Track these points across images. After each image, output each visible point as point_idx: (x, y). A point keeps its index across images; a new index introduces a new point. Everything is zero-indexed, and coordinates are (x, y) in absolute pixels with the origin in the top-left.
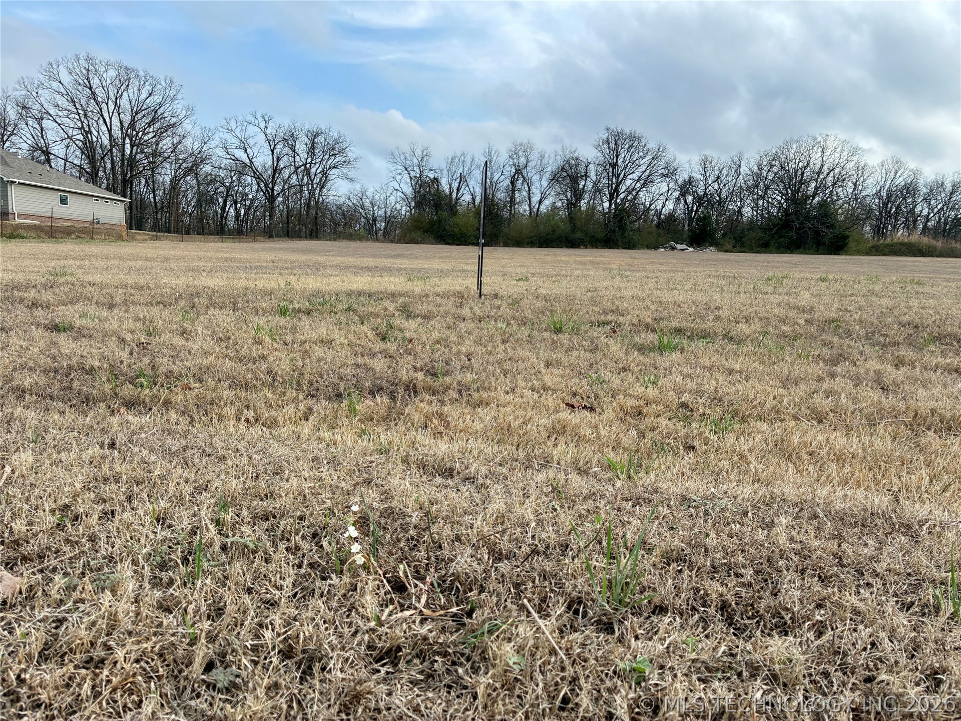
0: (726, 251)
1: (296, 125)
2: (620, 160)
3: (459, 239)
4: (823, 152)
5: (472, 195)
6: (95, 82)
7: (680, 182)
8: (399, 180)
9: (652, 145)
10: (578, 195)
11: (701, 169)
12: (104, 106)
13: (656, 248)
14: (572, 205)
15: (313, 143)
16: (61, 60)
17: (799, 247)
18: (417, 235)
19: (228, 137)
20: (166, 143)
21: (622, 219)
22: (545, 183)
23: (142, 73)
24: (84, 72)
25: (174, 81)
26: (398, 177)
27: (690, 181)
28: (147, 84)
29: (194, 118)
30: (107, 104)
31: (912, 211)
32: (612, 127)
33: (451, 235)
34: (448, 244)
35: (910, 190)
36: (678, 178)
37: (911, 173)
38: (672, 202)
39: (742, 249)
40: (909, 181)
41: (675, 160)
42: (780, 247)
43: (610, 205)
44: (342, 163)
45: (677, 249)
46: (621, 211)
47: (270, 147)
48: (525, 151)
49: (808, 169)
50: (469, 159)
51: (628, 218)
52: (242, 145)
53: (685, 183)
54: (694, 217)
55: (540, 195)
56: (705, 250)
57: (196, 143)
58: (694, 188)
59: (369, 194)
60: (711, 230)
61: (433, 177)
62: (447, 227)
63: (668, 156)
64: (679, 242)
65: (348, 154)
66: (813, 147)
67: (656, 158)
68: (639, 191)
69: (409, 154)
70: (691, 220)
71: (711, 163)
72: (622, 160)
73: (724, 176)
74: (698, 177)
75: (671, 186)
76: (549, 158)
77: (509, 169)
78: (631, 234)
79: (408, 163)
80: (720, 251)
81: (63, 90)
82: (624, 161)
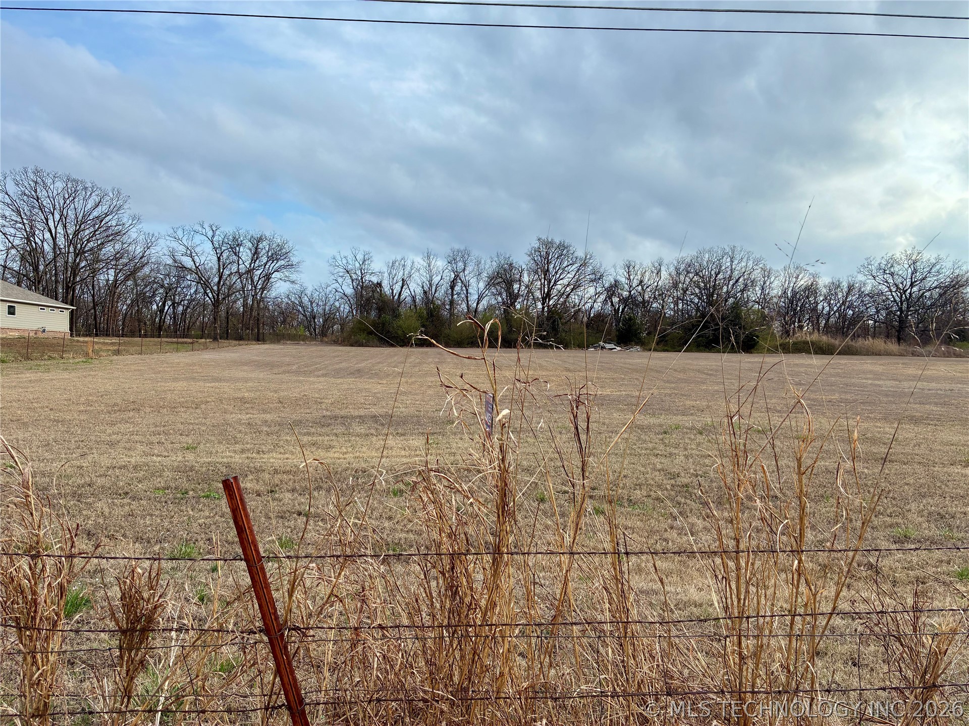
0: (651, 350)
1: (240, 231)
3: (402, 340)
4: (732, 262)
5: (414, 298)
6: (42, 194)
7: (607, 285)
8: (341, 283)
9: (580, 253)
10: (513, 297)
11: (625, 273)
12: (50, 217)
13: (587, 347)
14: (507, 307)
15: (256, 249)
16: (8, 172)
18: (362, 337)
19: (174, 245)
20: (109, 250)
21: (554, 321)
22: (482, 285)
23: (89, 185)
24: (33, 184)
25: (122, 192)
26: (340, 280)
27: (616, 284)
28: (93, 194)
29: (140, 226)
30: (53, 215)
31: (815, 309)
32: (544, 237)
33: (394, 337)
35: (811, 290)
36: (604, 282)
37: (811, 276)
38: (599, 304)
39: (666, 348)
40: (809, 284)
41: (601, 266)
42: (699, 346)
43: (543, 308)
44: (285, 267)
45: (605, 348)
46: (553, 314)
47: (217, 254)
48: (463, 257)
49: (720, 276)
50: (409, 263)
51: (560, 319)
52: (189, 252)
53: (611, 286)
54: (621, 317)
55: (477, 297)
56: (631, 349)
57: (138, 247)
58: (619, 290)
59: (309, 292)
60: (636, 330)
61: (376, 282)
62: (391, 329)
63: (594, 262)
64: (607, 341)
65: (291, 258)
66: (723, 257)
67: (584, 264)
68: (569, 294)
69: (350, 257)
70: (618, 321)
71: (634, 267)
72: (552, 266)
73: (647, 279)
74: (623, 280)
75: (599, 290)
76: (485, 264)
77: (448, 274)
78: (564, 334)
79: (350, 267)
80: (645, 350)
81: (8, 200)
82: (555, 268)
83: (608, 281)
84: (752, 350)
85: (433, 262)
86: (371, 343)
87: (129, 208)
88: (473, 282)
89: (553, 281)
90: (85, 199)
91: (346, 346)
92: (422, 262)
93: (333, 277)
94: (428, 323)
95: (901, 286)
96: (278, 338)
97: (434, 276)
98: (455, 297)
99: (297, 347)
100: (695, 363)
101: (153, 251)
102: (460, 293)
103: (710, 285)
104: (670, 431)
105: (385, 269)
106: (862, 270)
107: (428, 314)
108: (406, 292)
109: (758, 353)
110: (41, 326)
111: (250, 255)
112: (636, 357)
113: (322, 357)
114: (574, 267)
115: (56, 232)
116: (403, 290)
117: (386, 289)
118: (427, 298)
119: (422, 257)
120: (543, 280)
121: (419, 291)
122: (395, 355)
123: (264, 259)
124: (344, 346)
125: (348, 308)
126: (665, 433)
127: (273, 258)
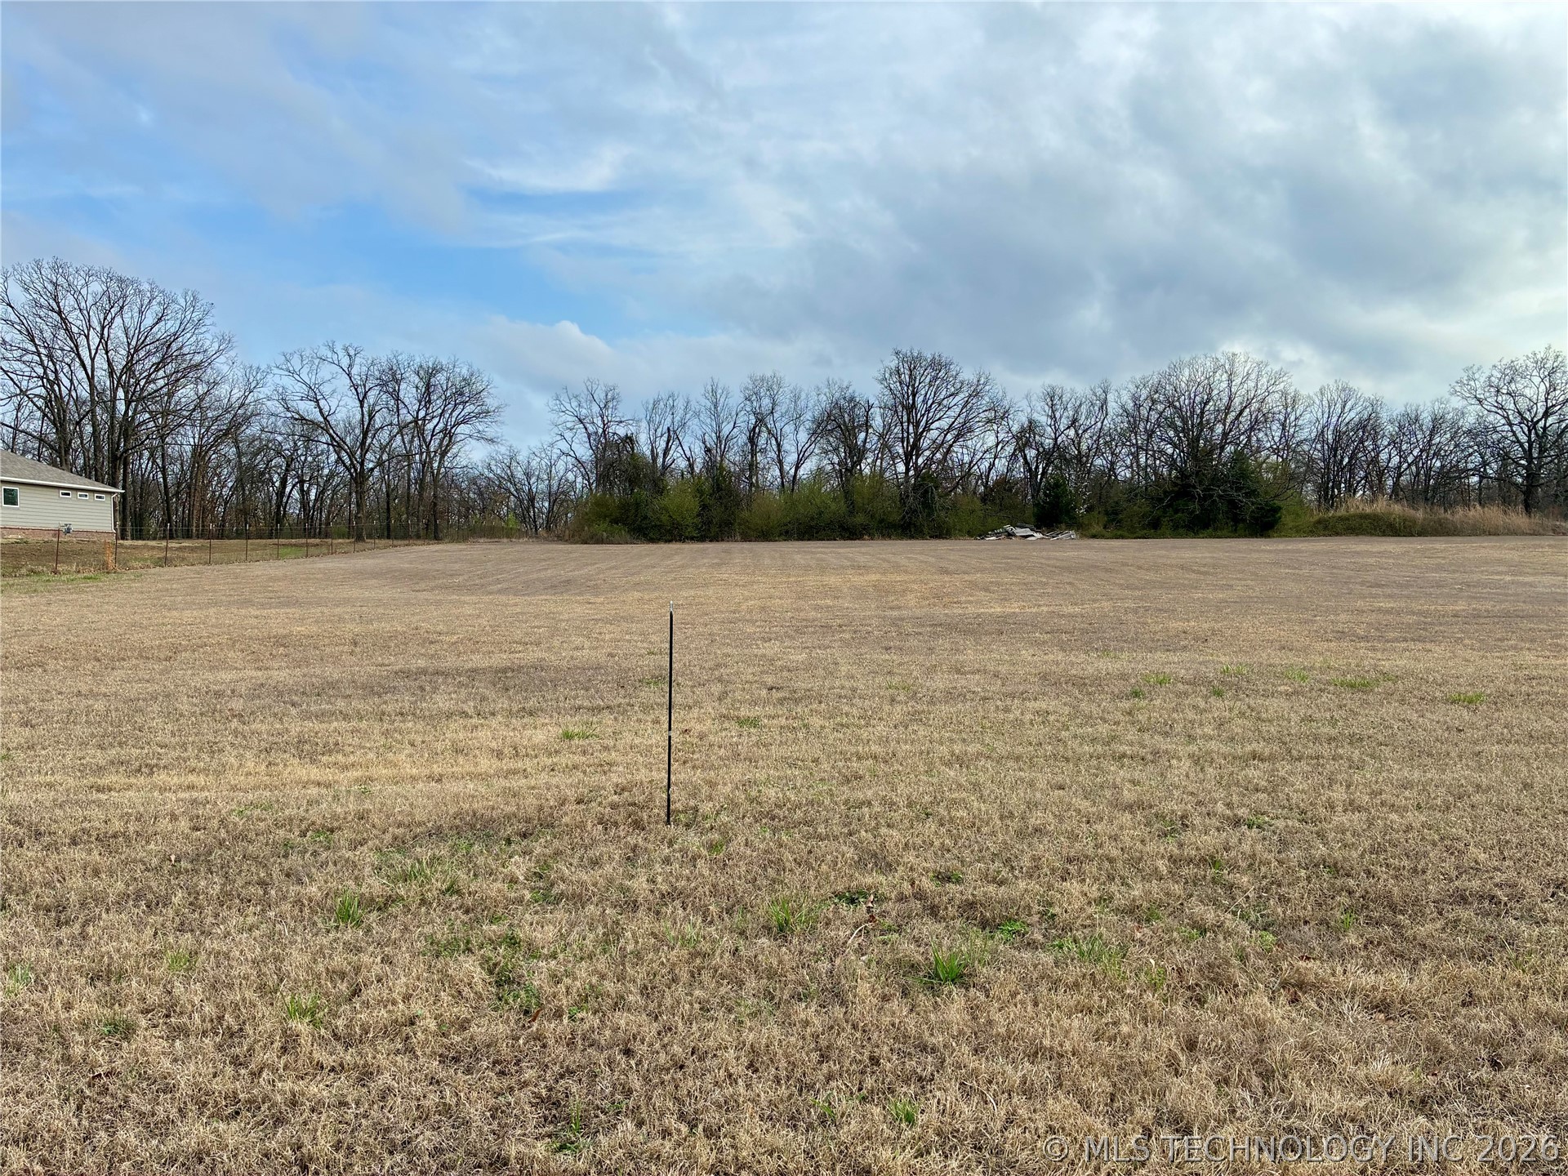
0: (1094, 537)
1: (400, 358)
2: (919, 399)
3: (668, 532)
4: (1230, 381)
5: (689, 459)
6: (68, 303)
7: (1015, 428)
8: (569, 439)
9: (968, 375)
10: (857, 453)
11: (1047, 408)
12: (82, 341)
13: (983, 535)
14: (848, 471)
15: (428, 386)
16: (11, 270)
17: (1206, 526)
18: (601, 528)
19: (288, 381)
20: (186, 393)
21: (926, 492)
22: (803, 436)
23: (146, 287)
24: (50, 287)
25: (200, 297)
26: (568, 435)
27: (1032, 426)
28: (154, 302)
29: (232, 353)
30: (87, 337)
31: (1375, 461)
32: (905, 350)
33: (656, 526)
34: (652, 541)
35: (1368, 427)
36: (1011, 423)
37: (1368, 404)
38: (1004, 460)
40: (1366, 416)
41: (1004, 396)
42: (1177, 527)
43: (908, 470)
44: (477, 415)
45: (1015, 536)
46: (924, 479)
47: (358, 394)
48: (770, 388)
49: (1210, 406)
50: (681, 404)
51: (937, 488)
52: (311, 393)
53: (1023, 431)
54: (1041, 483)
55: (795, 457)
56: (1060, 536)
57: (235, 391)
58: (1037, 437)
59: (522, 458)
60: (1069, 504)
61: (625, 436)
62: (650, 514)
63: (994, 390)
64: (1019, 524)
65: (487, 400)
66: (1214, 373)
67: (976, 394)
68: (951, 446)
69: (584, 396)
70: (1036, 488)
71: (1061, 398)
72: (921, 398)
73: (1084, 417)
74: (1043, 419)
75: (1001, 436)
76: (807, 399)
77: (746, 418)
78: (943, 514)
79: (584, 412)
80: (1083, 536)
81: (13, 317)
82: (925, 401)
83: (1018, 421)
84: (1270, 532)
85: (722, 400)
86: (617, 537)
87: (214, 324)
89: (923, 423)
90: (141, 311)
91: (576, 543)
92: (704, 401)
93: (556, 430)
94: (711, 502)
95: (1527, 415)
96: (469, 533)
97: (723, 423)
98: (759, 456)
100: (1174, 555)
101: (260, 396)
102: (766, 451)
103: (1192, 423)
104: (1145, 689)
106: (1458, 389)
107: (712, 486)
108: (675, 453)
109: (1280, 536)
110: (63, 523)
111: (417, 396)
112: (1068, 548)
113: (519, 560)
114: (957, 398)
115: (92, 366)
116: (671, 447)
117: (643, 447)
118: (712, 460)
119: (703, 392)
120: (905, 425)
121: (698, 448)
124: (571, 543)
126: (1136, 694)
127: (455, 402)
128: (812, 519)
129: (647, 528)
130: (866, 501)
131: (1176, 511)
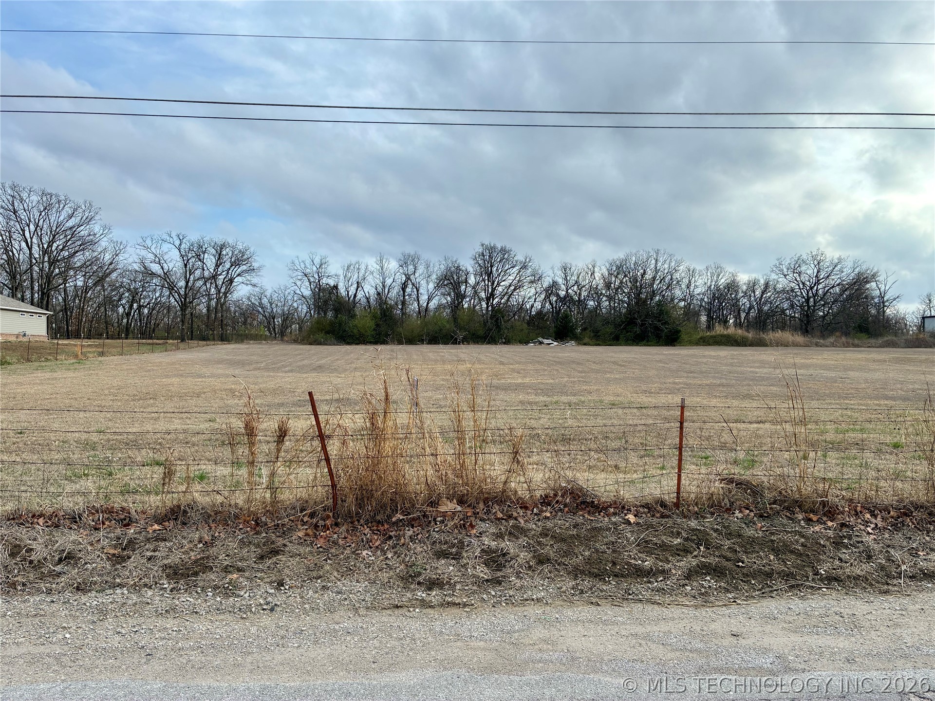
0: (585, 344)
1: (204, 239)
2: (494, 269)
3: (357, 339)
4: (656, 263)
5: (367, 298)
6: (19, 207)
7: (545, 285)
8: (299, 285)
9: (520, 257)
10: (460, 296)
11: (562, 275)
12: (27, 228)
13: (527, 343)
14: (456, 306)
15: (220, 255)
17: (643, 340)
18: (320, 336)
21: (497, 319)
22: (431, 286)
23: (63, 198)
24: (10, 198)
25: (93, 204)
26: (299, 283)
27: (555, 284)
28: (66, 206)
30: (29, 226)
32: (487, 243)
33: (350, 335)
34: (349, 344)
35: (732, 286)
36: (543, 282)
37: (731, 275)
38: (539, 303)
39: (598, 342)
40: (730, 282)
41: (540, 268)
42: (628, 340)
43: (488, 307)
44: (246, 271)
45: (543, 344)
46: (496, 312)
47: (184, 261)
48: (413, 260)
50: (363, 267)
51: (503, 317)
52: (157, 260)
53: (550, 287)
55: (427, 297)
56: (566, 344)
57: (107, 255)
58: (557, 290)
59: (268, 294)
60: (572, 326)
61: (332, 285)
62: (347, 329)
63: (534, 265)
64: (546, 337)
65: (253, 263)
66: (648, 259)
67: (524, 267)
68: (511, 295)
69: (308, 262)
70: (556, 318)
71: (570, 269)
73: (582, 280)
74: (560, 281)
75: (538, 290)
76: (434, 267)
77: (400, 277)
78: (506, 331)
79: (308, 271)
80: (579, 344)
82: (497, 270)
83: (547, 282)
84: (675, 343)
85: (386, 265)
86: (329, 341)
87: (100, 219)
88: (423, 283)
89: (496, 283)
90: (59, 212)
91: (306, 344)
92: (375, 266)
93: (292, 280)
94: (381, 323)
96: (242, 338)
97: (387, 278)
98: (407, 297)
99: (260, 346)
101: (122, 258)
102: (411, 295)
103: (637, 285)
105: (341, 272)
106: (774, 269)
107: (381, 314)
108: (360, 295)
109: (680, 346)
110: (22, 331)
111: (214, 261)
112: (571, 351)
113: (285, 355)
114: (515, 269)
115: (31, 242)
116: (358, 291)
117: (342, 291)
118: (381, 298)
119: (375, 260)
120: (487, 282)
121: (373, 292)
122: (351, 353)
123: (228, 265)
124: (304, 344)
125: (305, 308)
127: (236, 263)
128: (436, 333)
129: (345, 337)
130: (465, 323)
131: (627, 332)
